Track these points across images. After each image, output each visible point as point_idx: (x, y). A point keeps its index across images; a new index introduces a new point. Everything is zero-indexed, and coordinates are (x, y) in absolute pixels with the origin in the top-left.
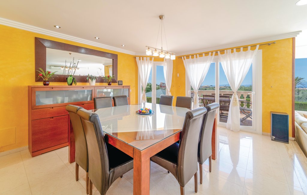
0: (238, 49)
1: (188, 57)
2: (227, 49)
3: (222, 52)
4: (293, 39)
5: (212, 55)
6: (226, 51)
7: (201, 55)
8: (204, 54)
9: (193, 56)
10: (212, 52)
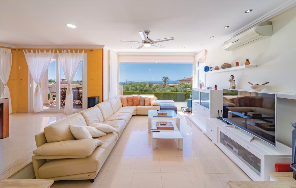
0: (71, 50)
1: (29, 50)
2: (64, 49)
3: (60, 51)
4: (103, 49)
5: (52, 52)
6: (63, 50)
7: (42, 50)
8: (45, 51)
9: (34, 50)
10: (52, 50)
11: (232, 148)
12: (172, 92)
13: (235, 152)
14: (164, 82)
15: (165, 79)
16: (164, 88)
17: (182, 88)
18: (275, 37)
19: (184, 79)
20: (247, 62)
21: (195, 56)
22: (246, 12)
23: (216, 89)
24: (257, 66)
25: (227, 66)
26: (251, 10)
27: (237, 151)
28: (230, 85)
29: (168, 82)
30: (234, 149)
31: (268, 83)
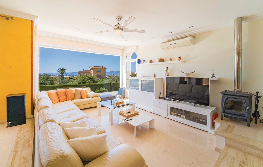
4: (32, 22)
11: (180, 116)
12: (79, 84)
13: (183, 118)
14: (61, 74)
15: (62, 71)
16: (63, 81)
17: (87, 79)
18: (196, 46)
19: (83, 70)
20: (180, 58)
21: (123, 50)
22: (189, 27)
23: (155, 77)
24: (184, 62)
25: (162, 60)
26: (192, 27)
27: (184, 116)
28: (166, 74)
29: (65, 74)
30: (181, 116)
31: (195, 72)
